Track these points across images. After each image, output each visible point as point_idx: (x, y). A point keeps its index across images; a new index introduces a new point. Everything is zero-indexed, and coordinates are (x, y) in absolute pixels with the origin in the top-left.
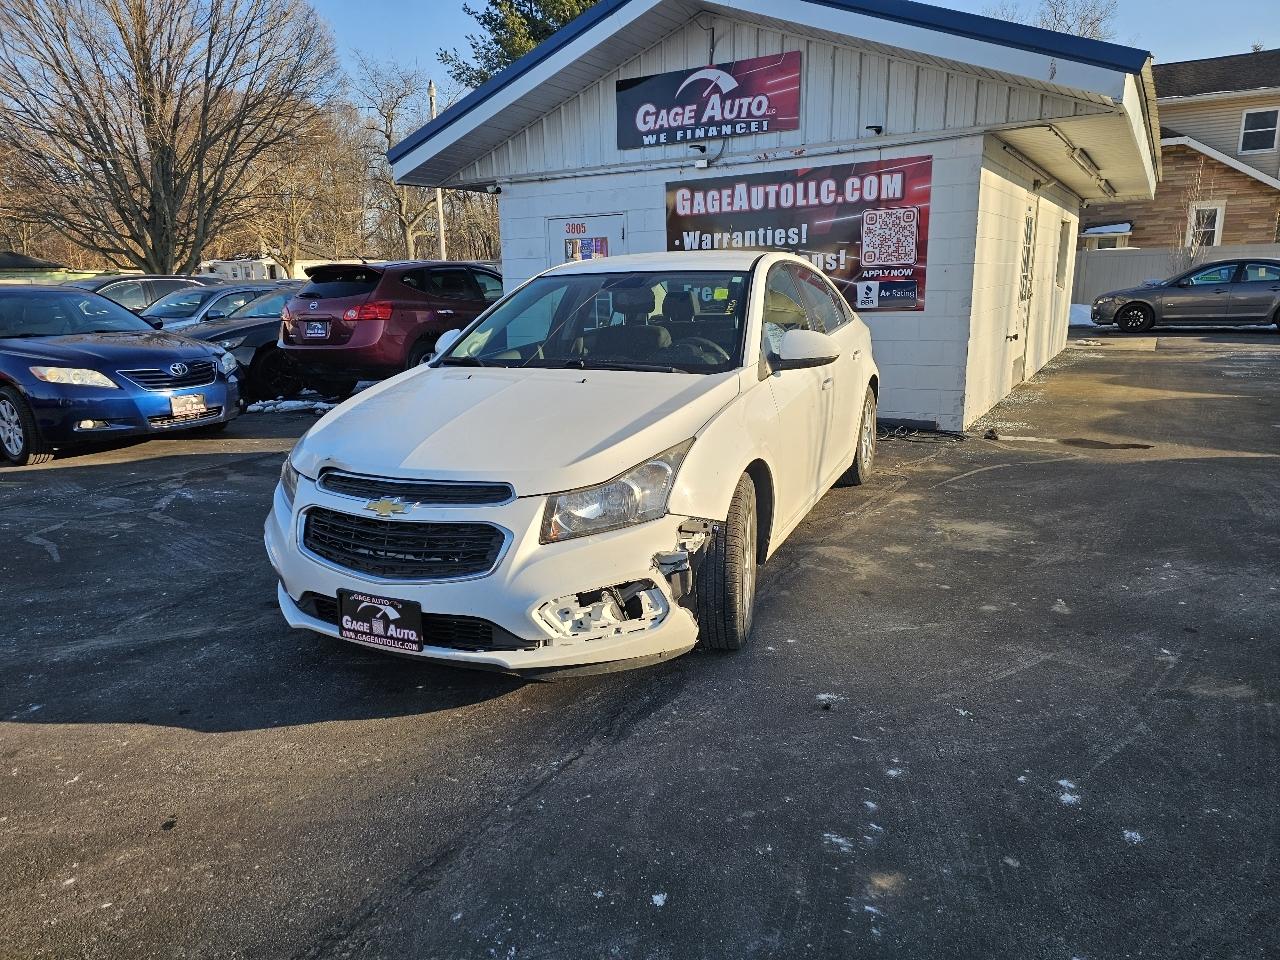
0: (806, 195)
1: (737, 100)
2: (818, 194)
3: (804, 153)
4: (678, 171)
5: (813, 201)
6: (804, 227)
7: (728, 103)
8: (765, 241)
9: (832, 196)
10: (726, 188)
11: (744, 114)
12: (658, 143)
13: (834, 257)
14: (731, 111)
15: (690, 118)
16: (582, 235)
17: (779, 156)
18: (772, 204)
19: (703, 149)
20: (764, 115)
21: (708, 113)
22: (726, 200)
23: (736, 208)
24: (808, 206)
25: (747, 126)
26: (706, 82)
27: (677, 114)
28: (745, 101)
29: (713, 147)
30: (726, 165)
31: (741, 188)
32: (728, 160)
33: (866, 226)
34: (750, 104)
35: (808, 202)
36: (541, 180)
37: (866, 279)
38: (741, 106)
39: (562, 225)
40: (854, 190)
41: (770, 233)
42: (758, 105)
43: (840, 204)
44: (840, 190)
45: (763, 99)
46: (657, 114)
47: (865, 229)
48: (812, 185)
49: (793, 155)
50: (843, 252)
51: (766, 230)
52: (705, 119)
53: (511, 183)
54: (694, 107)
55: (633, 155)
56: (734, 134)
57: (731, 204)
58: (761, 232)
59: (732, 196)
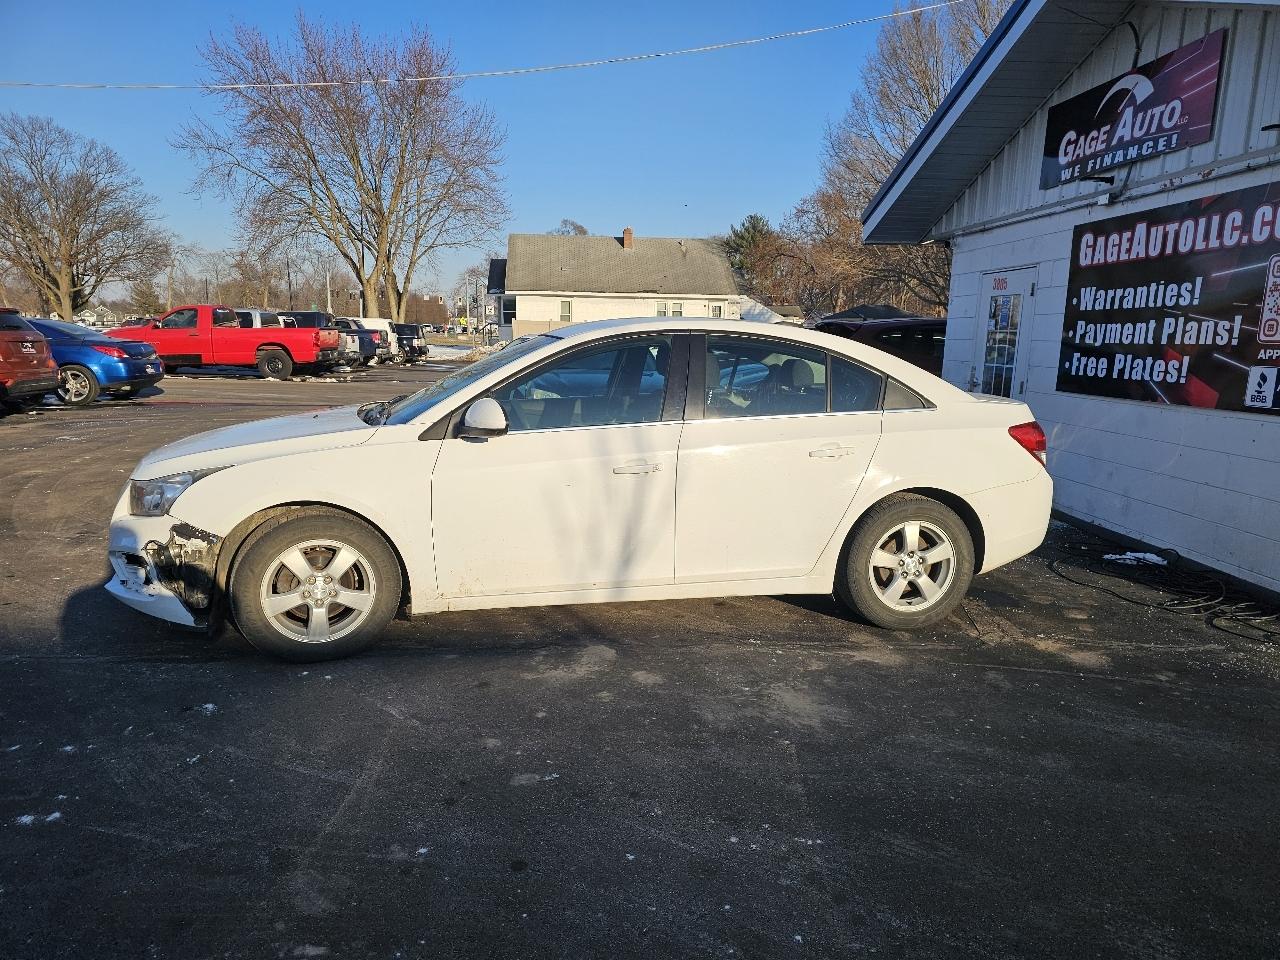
0: (1206, 237)
1: (1149, 112)
2: (1220, 235)
3: (1214, 174)
4: (1086, 211)
5: (1214, 243)
6: (1199, 280)
7: (1140, 115)
8: (1155, 302)
9: (1237, 234)
10: (1126, 229)
11: (1153, 130)
12: (1072, 179)
13: (1228, 327)
14: (1141, 128)
15: (1103, 142)
16: (1004, 292)
17: (1186, 180)
18: (1169, 250)
19: (1111, 181)
20: (1175, 127)
21: (1120, 132)
22: (1125, 245)
23: (1133, 256)
24: (1207, 251)
25: (1154, 146)
26: (1124, 92)
27: (1093, 139)
28: (1157, 111)
29: (1120, 175)
30: (1130, 199)
31: (1141, 228)
32: (1134, 192)
33: (1271, 280)
34: (1162, 113)
35: (1207, 245)
36: (982, 231)
37: (1262, 362)
38: (1152, 117)
39: (990, 280)
40: (1264, 224)
41: (1162, 287)
42: (1170, 114)
43: (1245, 247)
44: (1246, 227)
45: (1177, 104)
46: (1076, 141)
47: (1270, 284)
48: (1216, 219)
49: (1200, 178)
50: (1238, 319)
51: (1158, 285)
52: (1114, 142)
53: (963, 235)
54: (1108, 128)
55: (1053, 195)
56: (1141, 159)
57: (1129, 251)
58: (1153, 286)
59: (1131, 240)
